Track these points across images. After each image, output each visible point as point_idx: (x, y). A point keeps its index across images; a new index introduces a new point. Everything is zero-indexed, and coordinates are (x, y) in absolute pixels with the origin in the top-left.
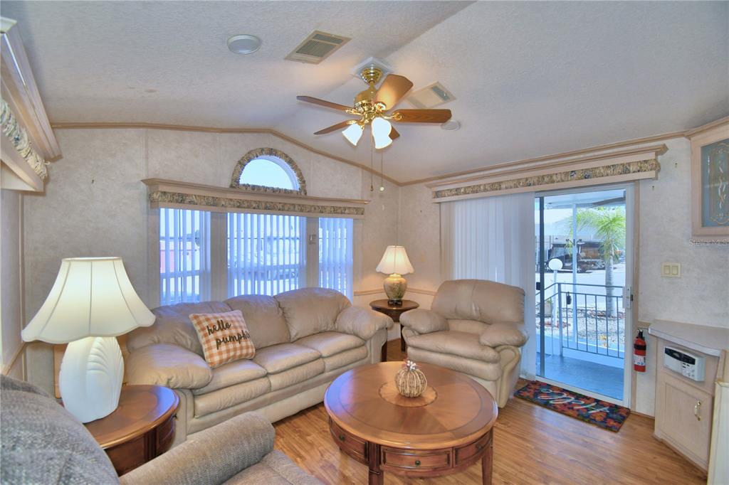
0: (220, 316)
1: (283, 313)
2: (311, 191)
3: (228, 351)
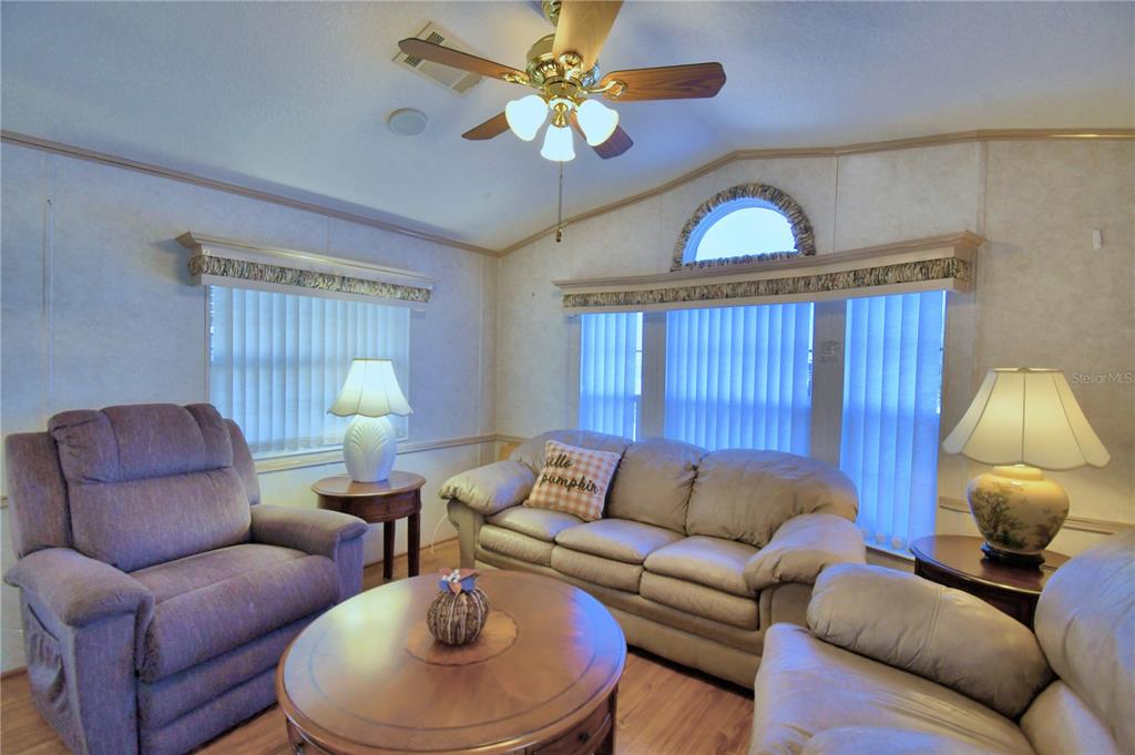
0: (568, 450)
1: (692, 482)
2: (824, 245)
3: (548, 494)
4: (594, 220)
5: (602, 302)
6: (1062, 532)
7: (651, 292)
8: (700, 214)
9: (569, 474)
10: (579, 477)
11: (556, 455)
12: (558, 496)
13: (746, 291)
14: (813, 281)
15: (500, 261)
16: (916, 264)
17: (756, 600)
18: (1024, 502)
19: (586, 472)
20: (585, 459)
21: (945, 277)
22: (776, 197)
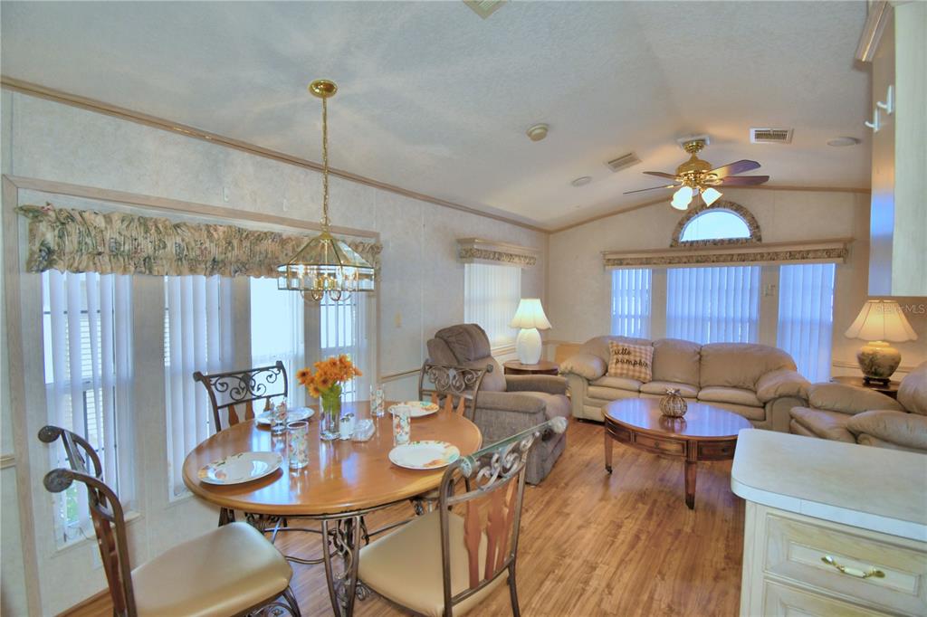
0: (626, 345)
1: (700, 359)
2: (767, 236)
3: (622, 369)
5: (633, 263)
7: (663, 258)
8: (690, 215)
9: (632, 358)
10: (638, 359)
11: (621, 348)
12: (628, 370)
13: (725, 259)
14: (765, 255)
15: (551, 236)
16: (824, 250)
17: (764, 407)
18: (884, 356)
19: (641, 357)
20: (638, 350)
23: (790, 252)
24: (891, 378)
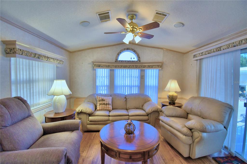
0: (103, 98)
2: (142, 60)
3: (102, 107)
4: (98, 48)
5: (103, 66)
6: (177, 100)
7: (113, 65)
8: (121, 51)
9: (105, 102)
10: (107, 103)
11: (101, 99)
12: (104, 107)
13: (132, 67)
14: (142, 66)
15: (71, 54)
17: (148, 116)
19: (108, 101)
20: (107, 99)
21: (161, 67)
22: (135, 51)
23: (149, 65)
24: (175, 102)
